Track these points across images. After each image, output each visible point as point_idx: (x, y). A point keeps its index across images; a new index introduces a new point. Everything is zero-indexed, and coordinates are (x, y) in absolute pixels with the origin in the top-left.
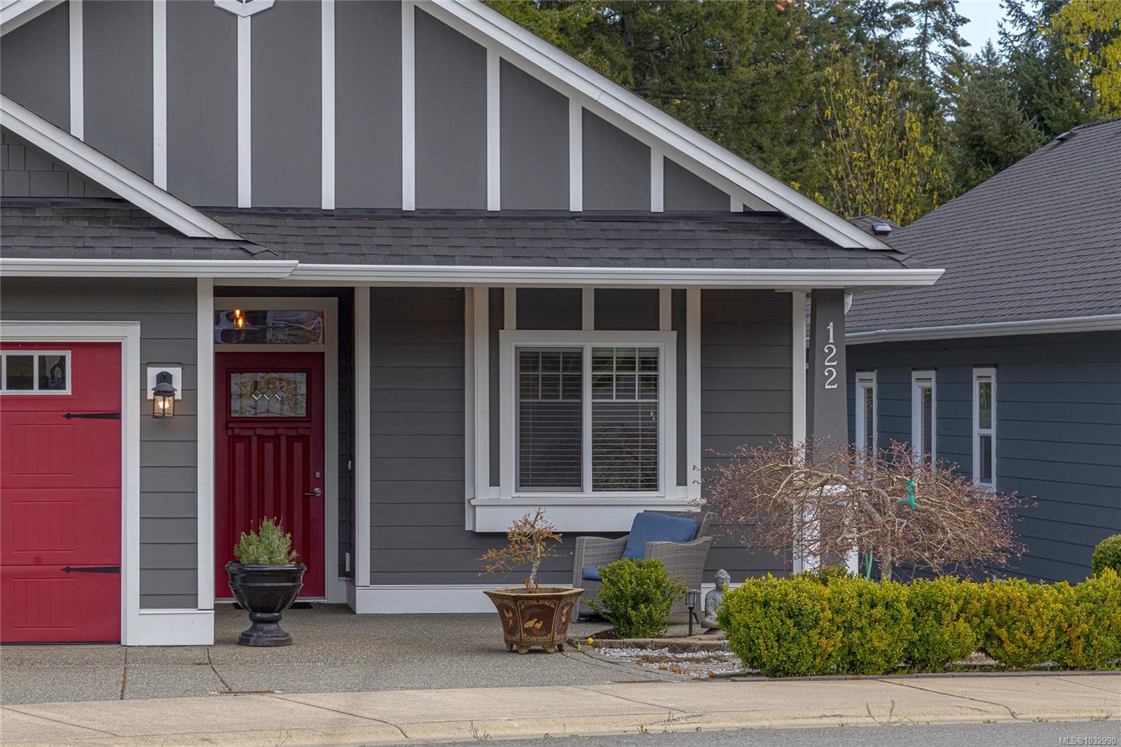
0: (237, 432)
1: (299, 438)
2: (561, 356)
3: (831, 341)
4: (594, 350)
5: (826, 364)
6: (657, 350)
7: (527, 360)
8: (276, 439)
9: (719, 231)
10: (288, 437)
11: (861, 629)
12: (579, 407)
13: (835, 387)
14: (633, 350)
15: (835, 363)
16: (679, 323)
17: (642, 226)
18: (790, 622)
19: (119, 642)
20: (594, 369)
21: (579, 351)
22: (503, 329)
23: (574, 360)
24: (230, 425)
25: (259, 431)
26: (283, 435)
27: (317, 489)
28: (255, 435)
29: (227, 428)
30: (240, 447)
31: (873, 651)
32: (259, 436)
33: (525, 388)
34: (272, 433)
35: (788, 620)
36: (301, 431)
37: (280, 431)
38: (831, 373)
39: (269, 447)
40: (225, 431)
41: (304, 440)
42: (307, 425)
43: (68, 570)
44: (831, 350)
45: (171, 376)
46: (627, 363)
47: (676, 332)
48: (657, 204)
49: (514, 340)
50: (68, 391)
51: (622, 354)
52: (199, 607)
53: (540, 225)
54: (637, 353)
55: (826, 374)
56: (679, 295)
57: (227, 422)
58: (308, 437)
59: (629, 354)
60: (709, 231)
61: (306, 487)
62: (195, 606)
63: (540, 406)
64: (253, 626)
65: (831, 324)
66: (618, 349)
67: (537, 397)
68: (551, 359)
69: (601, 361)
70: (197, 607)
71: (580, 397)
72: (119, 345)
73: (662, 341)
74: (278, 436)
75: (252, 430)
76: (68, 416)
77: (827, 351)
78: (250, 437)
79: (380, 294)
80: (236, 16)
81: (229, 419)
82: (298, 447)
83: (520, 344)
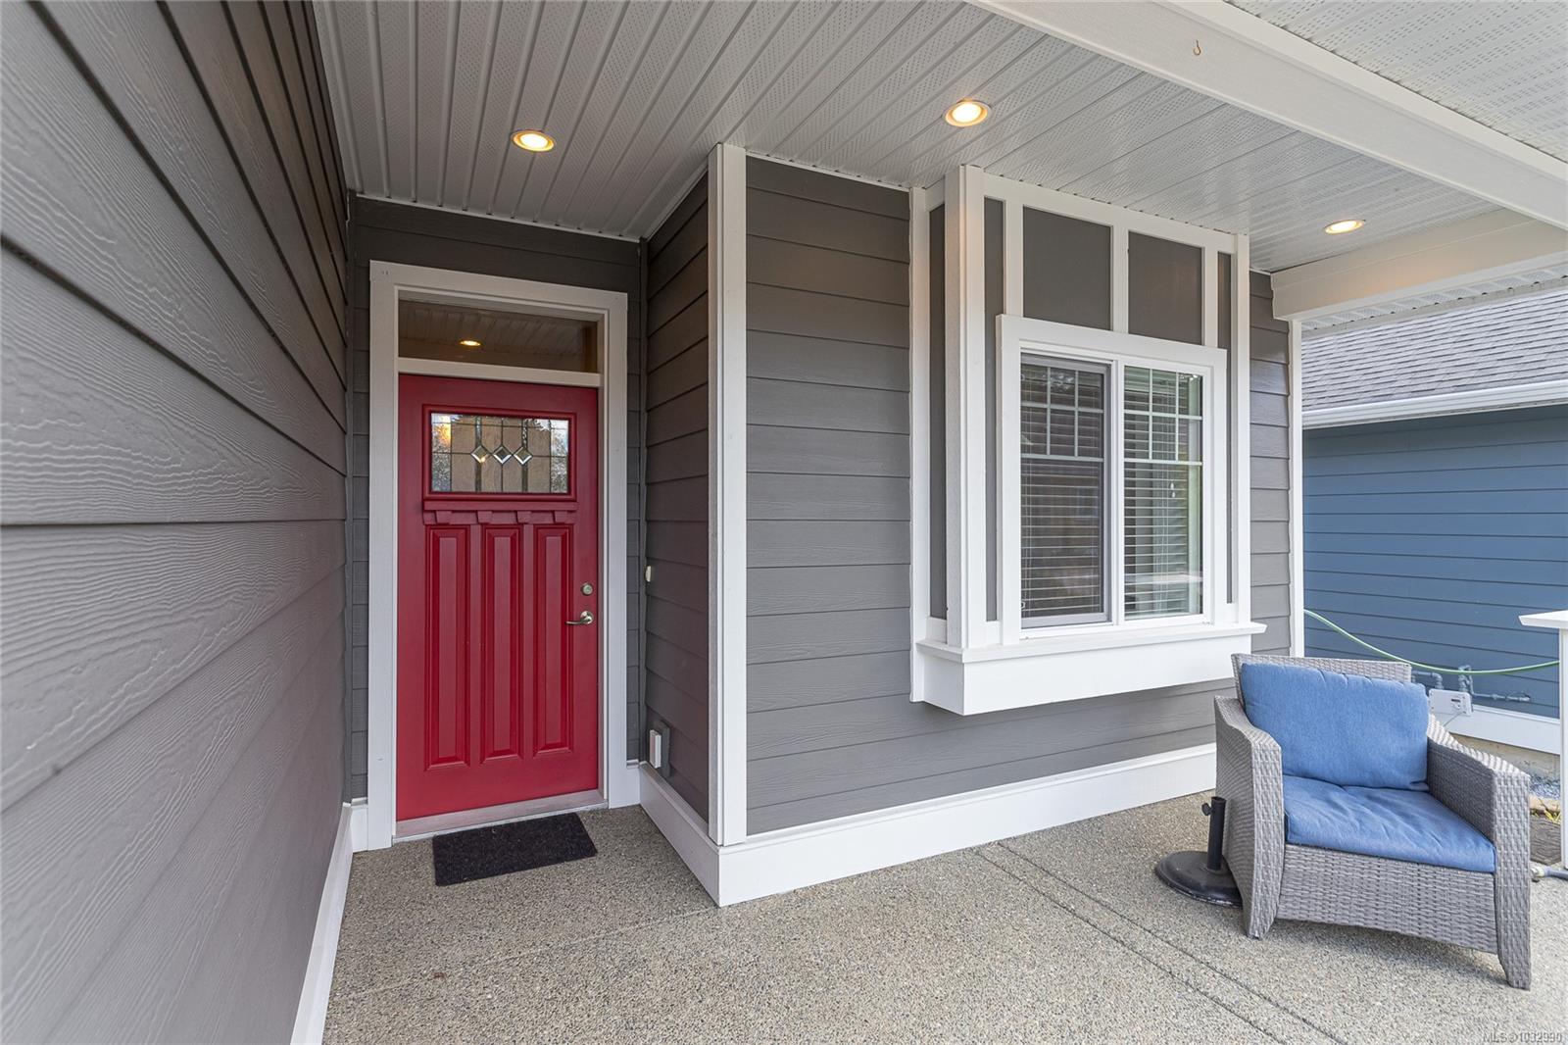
0: (442, 518)
1: (557, 526)
8: (516, 531)
10: (537, 528)
14: (1172, 375)
21: (1102, 370)
22: (1003, 312)
24: (429, 505)
25: (484, 517)
26: (526, 524)
27: (585, 614)
28: (478, 523)
29: (424, 510)
30: (449, 545)
32: (485, 526)
34: (508, 519)
36: (560, 517)
37: (524, 517)
39: (503, 544)
40: (420, 516)
41: (565, 531)
42: (571, 506)
49: (1020, 338)
54: (1177, 382)
57: (424, 500)
58: (570, 527)
61: (567, 612)
66: (1155, 373)
73: (1207, 365)
74: (519, 526)
75: (473, 515)
78: (466, 528)
81: (427, 495)
82: (553, 543)
83: (1028, 346)
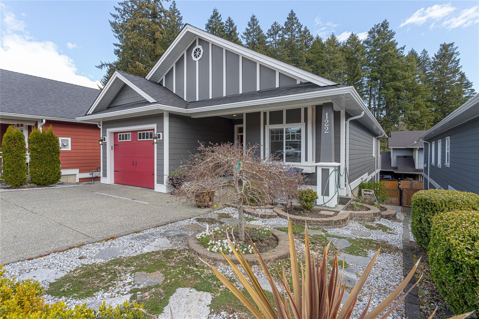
2: (279, 130)
3: (327, 118)
4: (286, 128)
5: (325, 125)
6: (301, 128)
7: (272, 132)
9: (290, 89)
12: (283, 142)
13: (328, 132)
15: (328, 126)
16: (306, 120)
17: (272, 91)
20: (286, 133)
22: (266, 125)
23: (282, 131)
33: (272, 138)
38: (327, 128)
44: (326, 121)
45: (160, 134)
47: (305, 123)
55: (325, 129)
62: (163, 184)
63: (275, 142)
65: (327, 113)
67: (274, 140)
68: (277, 131)
69: (288, 131)
71: (283, 140)
72: (154, 128)
80: (196, 61)
83: (270, 128)
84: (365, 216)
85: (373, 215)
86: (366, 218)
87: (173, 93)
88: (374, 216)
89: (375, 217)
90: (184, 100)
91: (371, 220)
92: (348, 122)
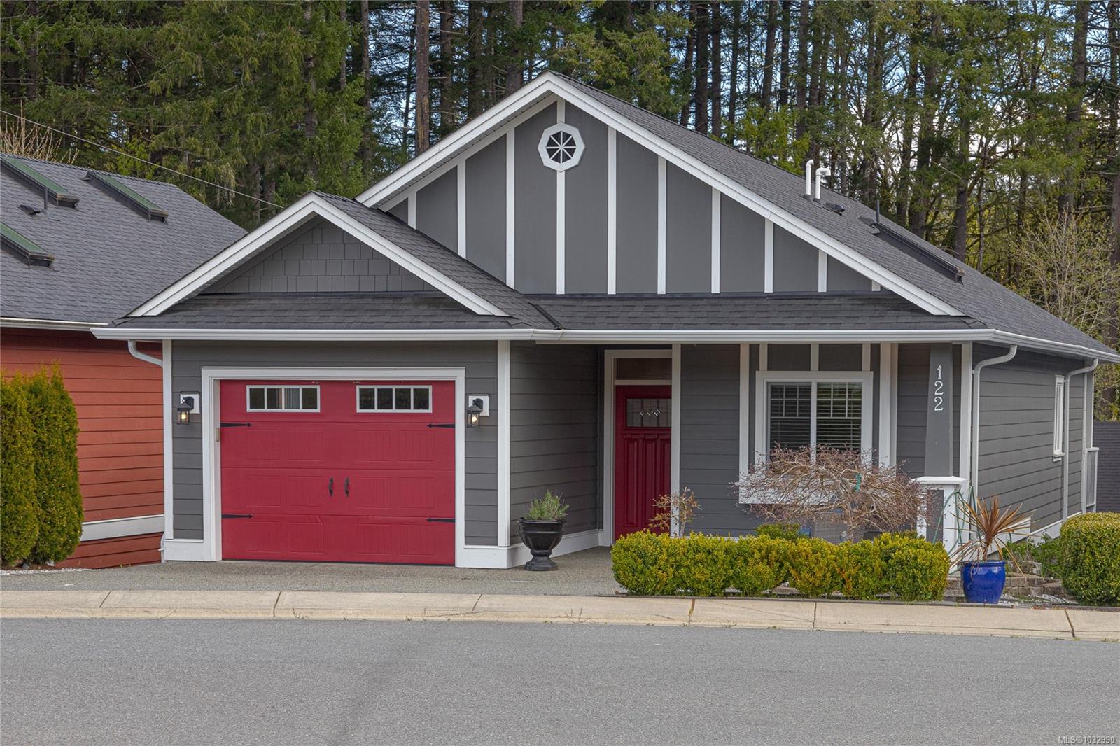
0: (629, 436)
1: (668, 440)
2: (798, 388)
3: (940, 378)
4: (819, 384)
5: (936, 394)
6: (860, 384)
7: (775, 390)
8: (654, 442)
9: (858, 304)
10: (662, 440)
11: (688, 567)
12: (809, 422)
13: (942, 410)
14: (845, 384)
15: (942, 394)
16: (875, 366)
17: (809, 302)
18: (640, 561)
19: (454, 565)
20: (818, 397)
21: (809, 384)
22: (758, 370)
23: (806, 391)
24: (624, 432)
26: (657, 439)
29: (623, 434)
30: (632, 446)
31: (699, 581)
32: (643, 440)
33: (774, 408)
35: (639, 559)
36: (668, 437)
38: (939, 400)
39: (650, 446)
40: (622, 436)
43: (430, 520)
44: (939, 384)
45: (482, 401)
46: (841, 392)
47: (872, 372)
48: (822, 287)
49: (766, 377)
50: (430, 411)
51: (838, 387)
52: (499, 544)
53: (742, 302)
54: (847, 386)
55: (936, 401)
56: (876, 348)
57: (623, 430)
59: (842, 387)
60: (852, 305)
62: (496, 544)
63: (783, 421)
64: (534, 558)
65: (940, 367)
66: (835, 384)
67: (782, 415)
68: (791, 390)
69: (823, 392)
70: (497, 545)
71: (809, 415)
72: (454, 381)
73: (863, 379)
76: (430, 426)
77: (936, 385)
78: (637, 440)
79: (687, 349)
80: (556, 171)
81: (624, 428)
82: (667, 447)
83: (769, 380)
84: (1012, 584)
85: (1027, 583)
86: (1014, 588)
87: (456, 255)
88: (1029, 585)
89: (1031, 587)
90: (504, 284)
91: (1024, 592)
92: (979, 372)
